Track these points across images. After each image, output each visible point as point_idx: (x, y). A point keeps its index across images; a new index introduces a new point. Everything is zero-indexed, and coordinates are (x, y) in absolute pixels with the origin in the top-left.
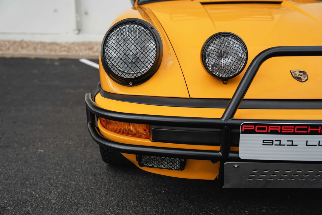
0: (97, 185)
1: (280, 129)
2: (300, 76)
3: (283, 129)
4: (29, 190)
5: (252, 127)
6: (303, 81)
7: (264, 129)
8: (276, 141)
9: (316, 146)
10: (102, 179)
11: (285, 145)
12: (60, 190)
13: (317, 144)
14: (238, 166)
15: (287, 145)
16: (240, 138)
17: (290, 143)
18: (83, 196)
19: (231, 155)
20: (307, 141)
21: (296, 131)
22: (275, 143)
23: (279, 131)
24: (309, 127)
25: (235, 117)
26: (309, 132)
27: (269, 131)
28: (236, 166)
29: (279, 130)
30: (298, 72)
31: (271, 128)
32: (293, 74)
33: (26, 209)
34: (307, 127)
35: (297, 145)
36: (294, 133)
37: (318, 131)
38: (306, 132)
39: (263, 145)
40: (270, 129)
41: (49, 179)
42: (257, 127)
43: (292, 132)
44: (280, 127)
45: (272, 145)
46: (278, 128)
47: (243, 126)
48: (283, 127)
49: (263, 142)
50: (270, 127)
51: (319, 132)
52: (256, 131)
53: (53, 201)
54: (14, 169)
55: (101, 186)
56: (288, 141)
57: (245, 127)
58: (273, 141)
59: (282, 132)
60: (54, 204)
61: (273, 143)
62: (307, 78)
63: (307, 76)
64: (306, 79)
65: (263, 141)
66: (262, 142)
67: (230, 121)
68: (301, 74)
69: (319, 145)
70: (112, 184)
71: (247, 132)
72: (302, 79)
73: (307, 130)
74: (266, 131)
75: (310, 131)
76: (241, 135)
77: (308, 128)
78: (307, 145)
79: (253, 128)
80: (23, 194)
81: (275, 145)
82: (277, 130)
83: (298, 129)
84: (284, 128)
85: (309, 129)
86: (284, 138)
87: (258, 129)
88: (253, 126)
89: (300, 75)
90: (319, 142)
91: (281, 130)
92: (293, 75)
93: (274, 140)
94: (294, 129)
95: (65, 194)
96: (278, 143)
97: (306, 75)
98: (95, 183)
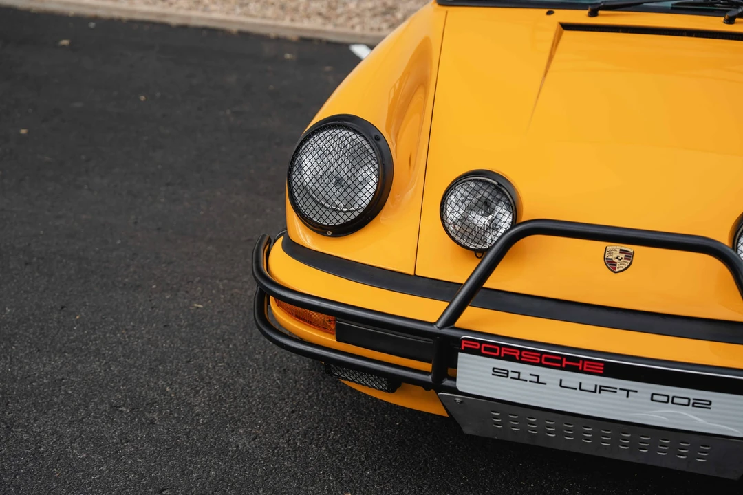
0: (282, 391)
1: (518, 354)
2: (616, 260)
3: (523, 355)
4: (161, 382)
5: (476, 345)
6: (617, 270)
7: (495, 351)
8: (512, 371)
9: (576, 389)
10: (296, 382)
11: (526, 381)
12: (213, 392)
13: (578, 386)
14: (461, 402)
15: (530, 381)
16: (459, 359)
17: (535, 379)
18: (250, 408)
19: (447, 382)
20: (561, 380)
21: (544, 362)
22: (511, 374)
23: (518, 358)
24: (564, 359)
25: (457, 324)
26: (564, 366)
27: (502, 355)
28: (458, 400)
29: (517, 356)
30: (618, 250)
31: (505, 350)
32: (607, 253)
33: (149, 416)
34: (560, 358)
35: (545, 384)
36: (540, 365)
37: (578, 367)
38: (559, 365)
39: (493, 375)
40: (503, 352)
41: (201, 368)
42: (483, 345)
43: (538, 361)
44: (518, 351)
45: (507, 377)
46: (516, 353)
47: (463, 342)
48: (523, 352)
49: (493, 371)
50: (503, 349)
51: (580, 368)
52: (483, 351)
53: (197, 410)
54: (142, 337)
55: (288, 394)
56: (531, 375)
57: (465, 343)
58: (508, 371)
59: (522, 359)
60: (198, 415)
61: (508, 374)
62: (627, 265)
63: (629, 262)
64: (624, 267)
65: (494, 369)
66: (491, 370)
67: (446, 331)
68: (623, 256)
69: (580, 389)
70: (310, 394)
71: (469, 351)
72: (618, 266)
73: (561, 362)
74: (498, 354)
75: (566, 365)
76: (460, 354)
77: (562, 360)
78: (561, 386)
79: (478, 347)
80: (150, 388)
81: (512, 378)
82: (515, 356)
83: (547, 360)
84: (525, 354)
85: (565, 362)
86: (526, 370)
87: (486, 349)
88: (478, 344)
89: (617, 258)
90: (580, 384)
91: (520, 356)
92: (606, 255)
93: (510, 370)
94: (541, 357)
95: (221, 399)
96: (516, 375)
97: (629, 259)
98: (279, 388)
